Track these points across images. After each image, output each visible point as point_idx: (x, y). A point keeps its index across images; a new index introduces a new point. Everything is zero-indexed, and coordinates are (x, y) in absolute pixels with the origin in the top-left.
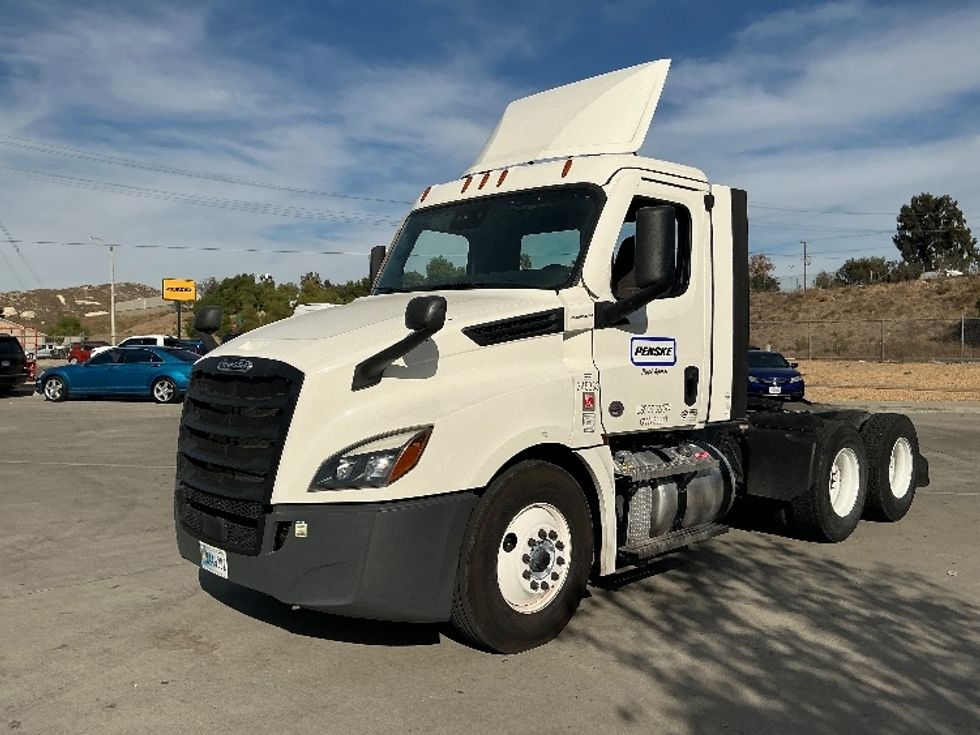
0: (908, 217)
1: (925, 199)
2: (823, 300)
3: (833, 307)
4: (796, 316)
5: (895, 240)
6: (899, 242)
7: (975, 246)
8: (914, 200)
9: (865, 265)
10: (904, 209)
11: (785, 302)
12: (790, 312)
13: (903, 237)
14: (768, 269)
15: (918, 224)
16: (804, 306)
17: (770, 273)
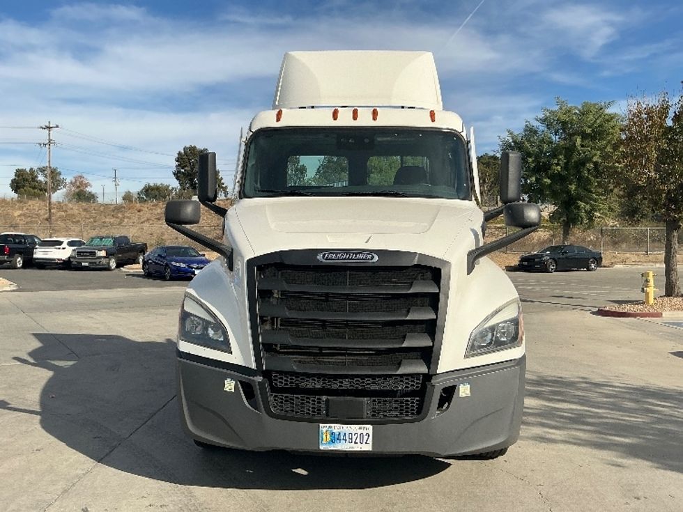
0: (182, 159)
1: (193, 149)
2: (139, 211)
3: (148, 215)
4: (122, 220)
5: (174, 174)
6: (177, 175)
7: (222, 181)
8: (185, 149)
9: (157, 188)
10: (180, 154)
11: (113, 211)
12: (117, 218)
13: (179, 172)
14: (87, 187)
15: (188, 165)
16: (126, 215)
17: (89, 189)
